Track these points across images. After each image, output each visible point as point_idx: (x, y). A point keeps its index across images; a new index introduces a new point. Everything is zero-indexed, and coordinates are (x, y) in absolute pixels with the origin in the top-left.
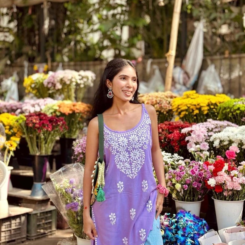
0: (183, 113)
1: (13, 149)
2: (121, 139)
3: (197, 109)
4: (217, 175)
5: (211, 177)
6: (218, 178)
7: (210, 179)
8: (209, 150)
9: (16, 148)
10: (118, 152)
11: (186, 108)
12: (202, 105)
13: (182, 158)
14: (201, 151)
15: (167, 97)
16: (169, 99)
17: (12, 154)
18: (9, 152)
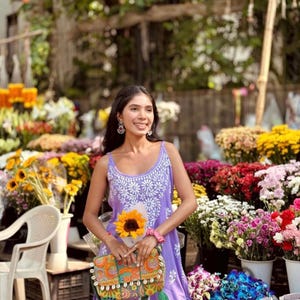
0: (270, 153)
1: (74, 193)
2: (132, 185)
3: (286, 147)
4: (285, 229)
5: (279, 231)
6: (286, 232)
7: (277, 234)
8: (284, 199)
9: (78, 192)
10: (127, 200)
11: (272, 146)
12: (291, 142)
13: (253, 207)
14: (276, 199)
15: (252, 133)
16: (255, 136)
17: (72, 199)
18: (69, 197)
